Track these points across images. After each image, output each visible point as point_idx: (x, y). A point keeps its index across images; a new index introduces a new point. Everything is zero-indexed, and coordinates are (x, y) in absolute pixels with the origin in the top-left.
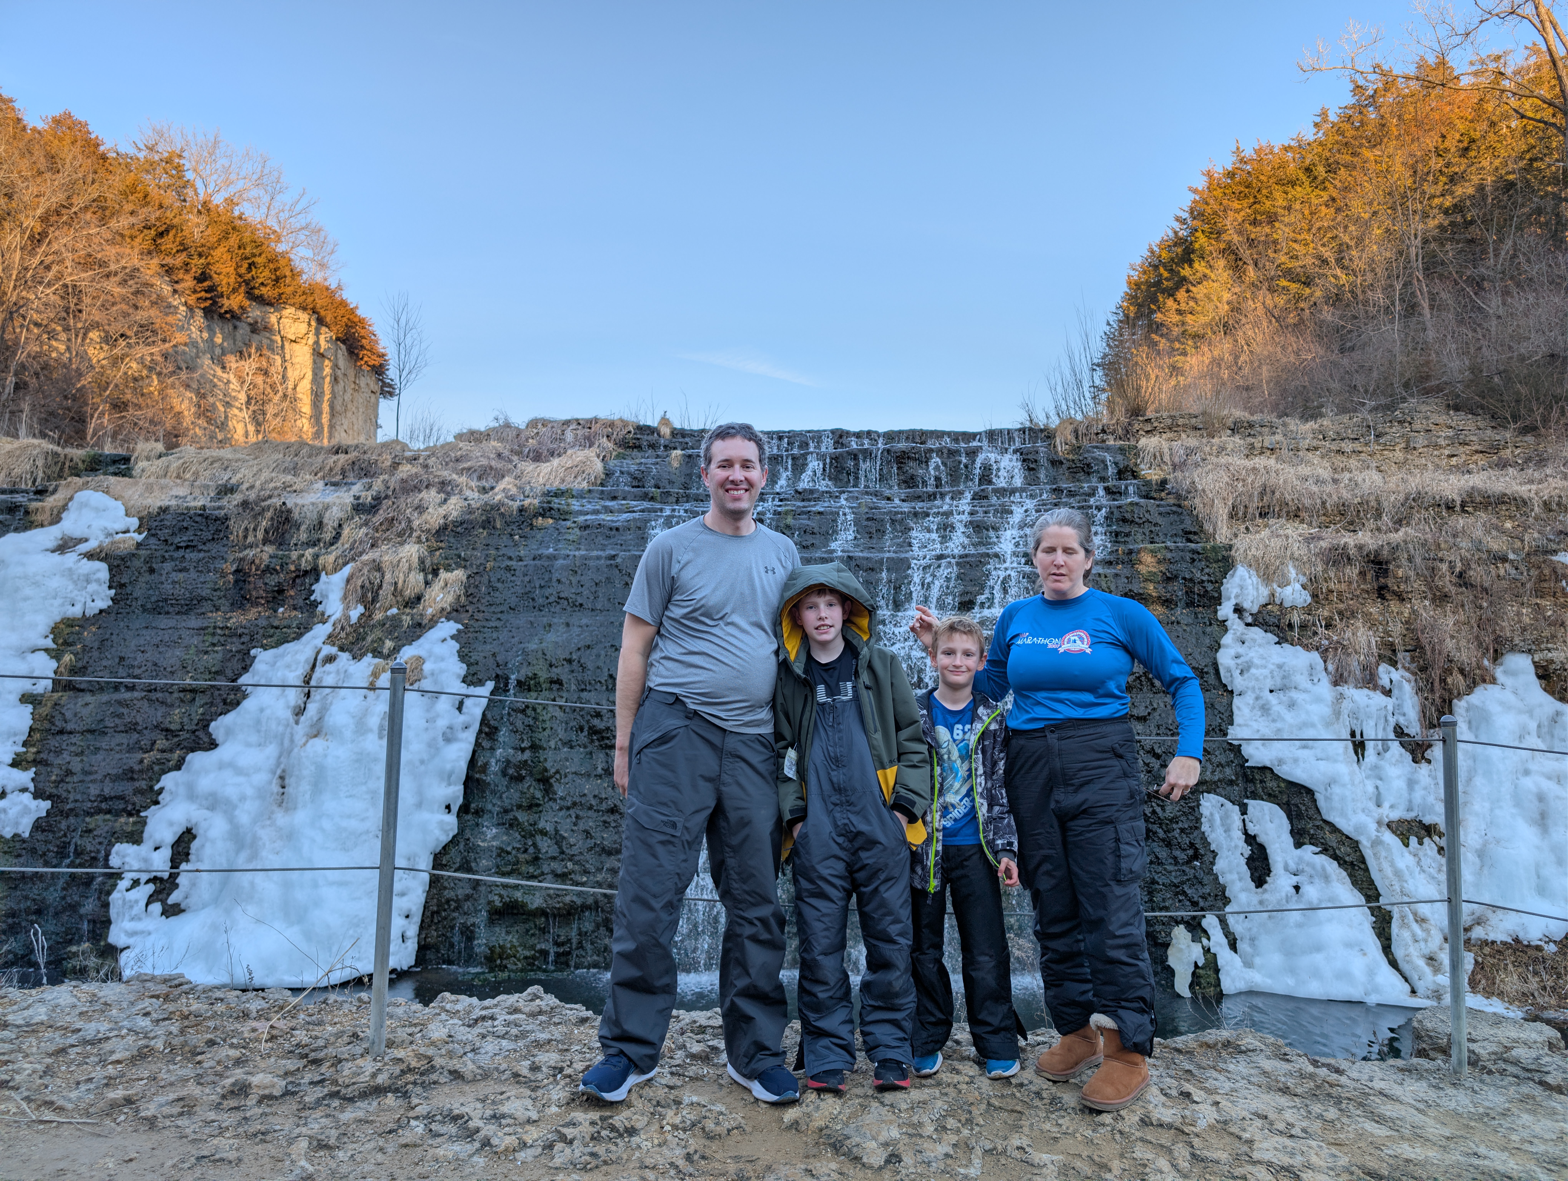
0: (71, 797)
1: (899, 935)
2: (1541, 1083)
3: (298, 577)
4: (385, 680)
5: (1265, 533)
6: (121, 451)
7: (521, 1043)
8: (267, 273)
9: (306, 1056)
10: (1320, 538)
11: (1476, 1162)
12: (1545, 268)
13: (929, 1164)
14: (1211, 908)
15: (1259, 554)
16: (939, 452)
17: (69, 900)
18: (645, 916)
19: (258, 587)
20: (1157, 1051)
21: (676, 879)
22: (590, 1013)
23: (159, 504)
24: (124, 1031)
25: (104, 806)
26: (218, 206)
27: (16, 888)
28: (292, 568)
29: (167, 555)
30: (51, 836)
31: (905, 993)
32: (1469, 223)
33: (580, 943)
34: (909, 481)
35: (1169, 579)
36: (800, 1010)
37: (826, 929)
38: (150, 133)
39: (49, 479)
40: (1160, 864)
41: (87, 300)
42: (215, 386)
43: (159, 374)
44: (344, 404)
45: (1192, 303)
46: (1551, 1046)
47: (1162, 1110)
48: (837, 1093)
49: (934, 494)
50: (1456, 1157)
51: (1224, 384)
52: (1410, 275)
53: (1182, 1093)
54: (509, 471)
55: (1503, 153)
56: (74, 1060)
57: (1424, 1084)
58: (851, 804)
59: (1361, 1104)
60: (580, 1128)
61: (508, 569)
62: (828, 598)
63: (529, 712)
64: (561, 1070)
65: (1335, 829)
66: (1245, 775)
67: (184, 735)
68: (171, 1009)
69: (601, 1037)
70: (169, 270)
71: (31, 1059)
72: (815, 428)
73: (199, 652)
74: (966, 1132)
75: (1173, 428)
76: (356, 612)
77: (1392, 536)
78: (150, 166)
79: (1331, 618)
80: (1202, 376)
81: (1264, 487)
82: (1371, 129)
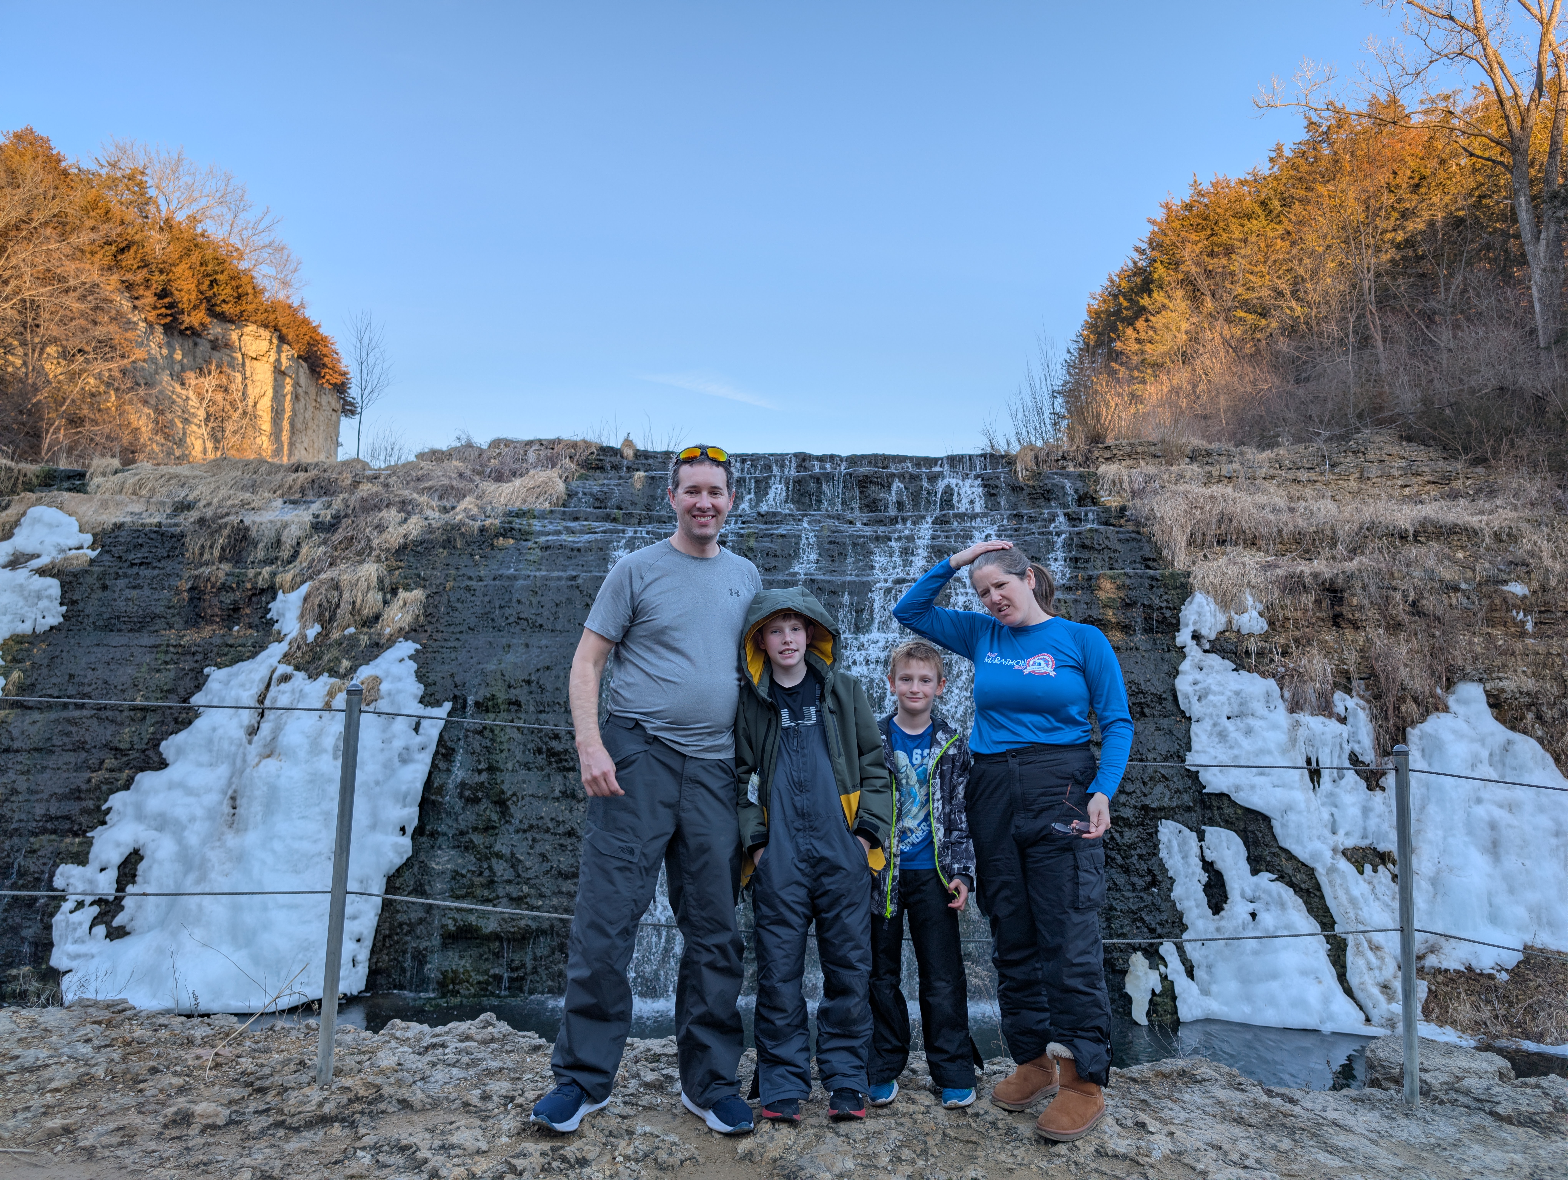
0: (16, 817)
1: (859, 961)
2: (1492, 1113)
3: (254, 595)
4: (340, 700)
5: (1223, 560)
6: (76, 467)
7: (471, 1072)
8: (228, 290)
9: (252, 1084)
10: (1276, 566)
12: (1494, 303)
14: (1168, 936)
15: (1217, 581)
16: (902, 477)
17: (10, 921)
18: (601, 943)
19: (213, 605)
20: (1113, 1081)
21: (633, 906)
22: (543, 1041)
23: (114, 520)
24: (65, 1058)
25: (49, 826)
26: (180, 223)
28: (249, 586)
29: (120, 572)
31: (862, 1020)
32: (1420, 258)
33: (535, 968)
34: (872, 506)
35: (1128, 605)
36: (756, 1037)
37: (787, 956)
38: (113, 149)
40: (1118, 890)
41: (45, 315)
42: (174, 402)
43: (117, 390)
44: (305, 422)
45: (1151, 333)
46: (1502, 1076)
47: (1118, 1140)
48: (792, 1123)
49: (896, 518)
51: (1182, 413)
52: (1363, 308)
53: (1137, 1124)
54: (470, 491)
55: (1453, 190)
56: (12, 1088)
57: (1377, 1114)
58: (814, 829)
59: (1314, 1135)
60: (530, 1159)
61: (468, 589)
62: (793, 622)
63: (487, 733)
64: (512, 1099)
65: (1291, 856)
66: (1203, 802)
67: (133, 754)
68: (114, 1036)
69: (553, 1065)
70: (129, 286)
73: (150, 670)
74: (921, 1163)
75: (1132, 455)
76: (313, 631)
77: (1347, 564)
78: (113, 183)
79: (1288, 646)
80: (1161, 404)
81: (1222, 515)
82: (1323, 166)
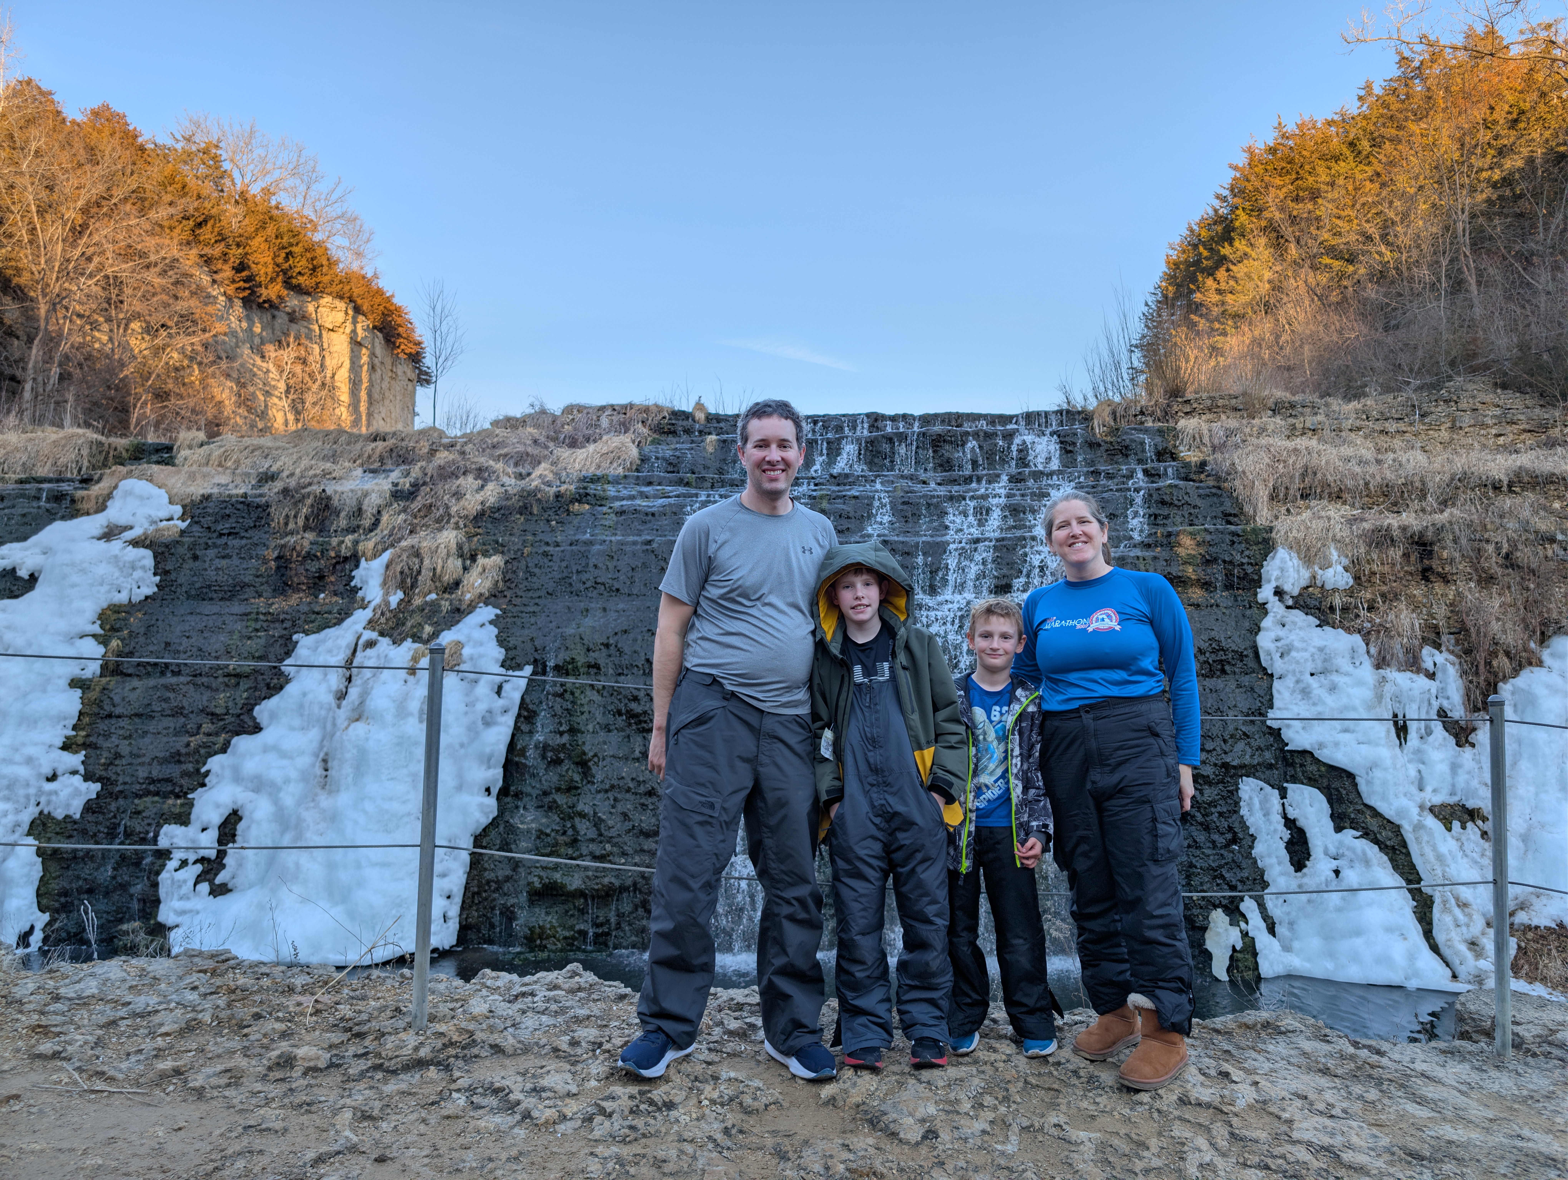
0: (121, 779)
1: (936, 915)
3: (338, 563)
4: (424, 662)
5: (1306, 515)
6: (163, 440)
7: (560, 1019)
8: (304, 262)
9: (350, 1029)
10: (1363, 520)
11: (1520, 1144)
13: (966, 1140)
14: (1249, 892)
15: (1301, 535)
16: (976, 435)
17: (119, 879)
18: (683, 896)
19: (299, 573)
20: (1195, 1031)
21: (714, 860)
22: (628, 990)
23: (201, 492)
24: (173, 1005)
25: (152, 788)
26: (255, 196)
27: (68, 868)
28: (333, 554)
29: (210, 542)
30: (101, 817)
31: (943, 972)
32: (1517, 197)
33: (619, 923)
34: (946, 465)
35: (1208, 562)
36: (838, 989)
37: (864, 909)
38: (187, 124)
39: (94, 468)
40: (1198, 847)
41: (128, 291)
42: (255, 375)
43: (200, 364)
44: (382, 393)
45: (1232, 283)
47: (1201, 1089)
48: (874, 1070)
50: (1499, 1138)
51: (1264, 364)
52: (1457, 251)
53: (1220, 1073)
54: (545, 457)
55: (1554, 125)
56: (125, 1032)
57: (1467, 1066)
58: (888, 785)
59: (1402, 1086)
60: (619, 1102)
61: (545, 554)
62: (865, 577)
63: (567, 696)
64: (600, 1045)
65: (1376, 813)
66: (1285, 759)
67: (229, 719)
68: (218, 984)
69: (639, 1014)
70: (208, 261)
71: (83, 1030)
72: (850, 412)
73: (242, 637)
74: (1003, 1109)
75: (1212, 409)
76: (395, 598)
77: (1437, 517)
78: (188, 157)
79: (1374, 601)
80: (1243, 357)
81: (1306, 468)
82: (1416, 102)
